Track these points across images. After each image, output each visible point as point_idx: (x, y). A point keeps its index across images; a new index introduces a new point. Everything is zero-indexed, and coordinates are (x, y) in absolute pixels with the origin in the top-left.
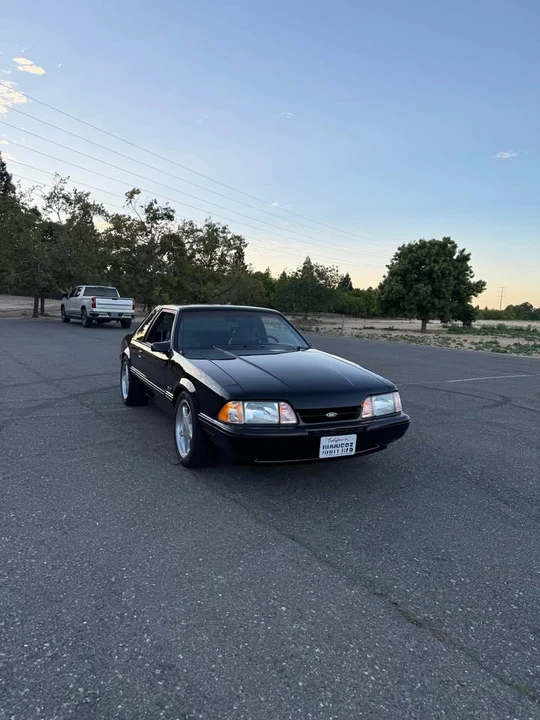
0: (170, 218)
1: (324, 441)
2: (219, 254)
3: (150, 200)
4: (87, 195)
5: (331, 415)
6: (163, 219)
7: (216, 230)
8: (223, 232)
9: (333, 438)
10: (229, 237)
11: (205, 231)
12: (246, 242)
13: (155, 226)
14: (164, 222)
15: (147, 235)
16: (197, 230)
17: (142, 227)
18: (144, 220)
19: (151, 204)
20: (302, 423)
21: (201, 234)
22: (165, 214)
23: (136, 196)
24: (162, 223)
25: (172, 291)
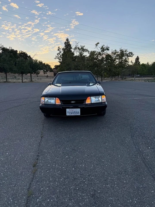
0: (108, 49)
1: (68, 110)
2: (124, 59)
3: (102, 45)
4: (84, 46)
5: (73, 102)
6: (106, 50)
7: (123, 51)
8: (125, 52)
9: (71, 109)
10: (128, 53)
11: (120, 52)
12: (133, 54)
13: (103, 53)
14: (106, 51)
15: (101, 56)
16: (117, 52)
17: (100, 54)
18: (100, 51)
19: (103, 46)
20: (62, 104)
21: (118, 53)
22: (106, 49)
23: (98, 45)
24: (105, 51)
25: (107, 72)
